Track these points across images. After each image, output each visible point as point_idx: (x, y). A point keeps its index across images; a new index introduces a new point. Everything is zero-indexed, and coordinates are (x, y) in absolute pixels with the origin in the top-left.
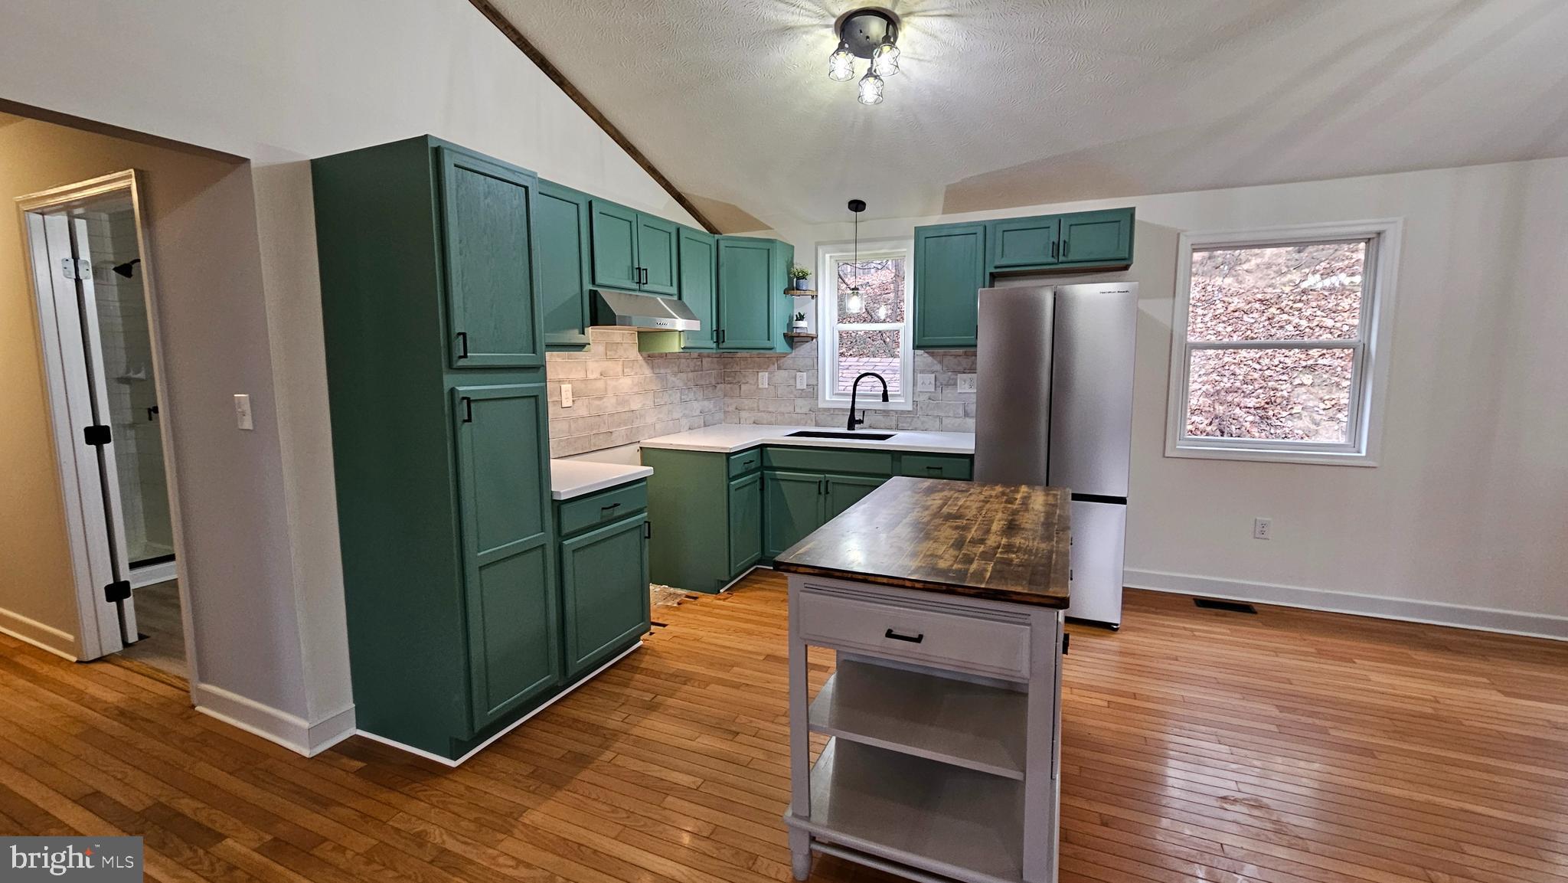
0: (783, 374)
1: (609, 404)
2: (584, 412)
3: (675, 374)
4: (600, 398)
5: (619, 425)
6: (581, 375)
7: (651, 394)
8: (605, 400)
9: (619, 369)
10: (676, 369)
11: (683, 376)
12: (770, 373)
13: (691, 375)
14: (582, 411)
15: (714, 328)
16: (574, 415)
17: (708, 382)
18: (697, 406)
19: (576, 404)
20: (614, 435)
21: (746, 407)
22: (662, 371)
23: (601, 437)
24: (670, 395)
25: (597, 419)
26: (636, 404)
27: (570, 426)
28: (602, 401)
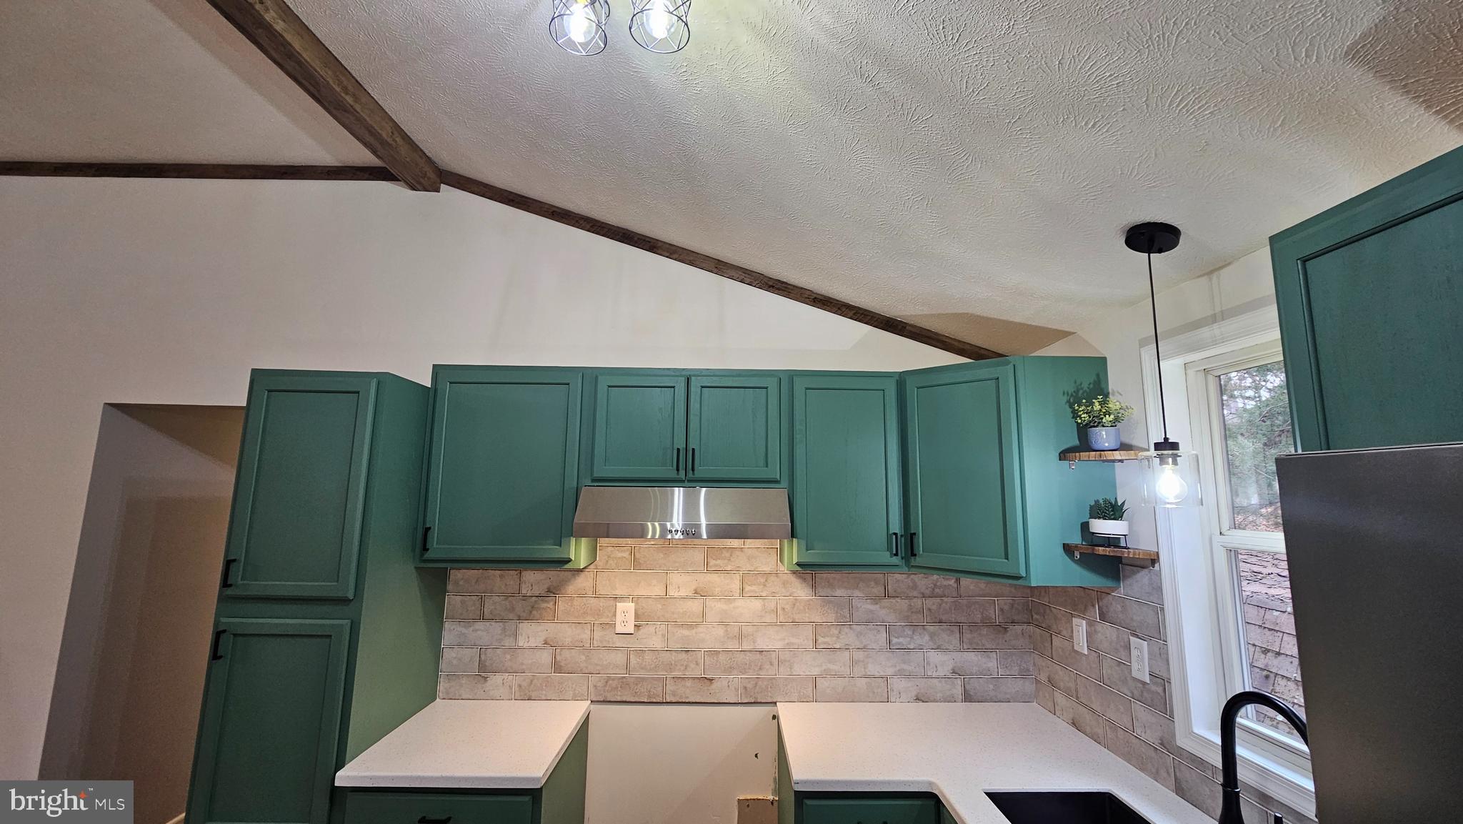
0: (1107, 632)
1: (710, 636)
2: (657, 643)
3: (875, 599)
4: (691, 626)
5: (729, 670)
6: (658, 590)
7: (808, 632)
8: (700, 629)
9: (736, 585)
10: (879, 590)
11: (902, 604)
12: (1090, 624)
13: (918, 603)
14: (653, 638)
15: (896, 527)
16: (638, 646)
17: (978, 618)
18: (942, 662)
19: (642, 631)
20: (715, 685)
21: (1062, 684)
22: (839, 592)
23: (689, 683)
24: (859, 635)
25: (684, 655)
26: (771, 640)
27: (628, 660)
28: (694, 631)
